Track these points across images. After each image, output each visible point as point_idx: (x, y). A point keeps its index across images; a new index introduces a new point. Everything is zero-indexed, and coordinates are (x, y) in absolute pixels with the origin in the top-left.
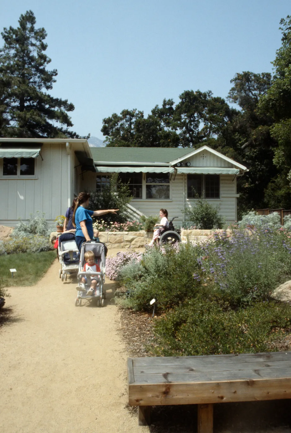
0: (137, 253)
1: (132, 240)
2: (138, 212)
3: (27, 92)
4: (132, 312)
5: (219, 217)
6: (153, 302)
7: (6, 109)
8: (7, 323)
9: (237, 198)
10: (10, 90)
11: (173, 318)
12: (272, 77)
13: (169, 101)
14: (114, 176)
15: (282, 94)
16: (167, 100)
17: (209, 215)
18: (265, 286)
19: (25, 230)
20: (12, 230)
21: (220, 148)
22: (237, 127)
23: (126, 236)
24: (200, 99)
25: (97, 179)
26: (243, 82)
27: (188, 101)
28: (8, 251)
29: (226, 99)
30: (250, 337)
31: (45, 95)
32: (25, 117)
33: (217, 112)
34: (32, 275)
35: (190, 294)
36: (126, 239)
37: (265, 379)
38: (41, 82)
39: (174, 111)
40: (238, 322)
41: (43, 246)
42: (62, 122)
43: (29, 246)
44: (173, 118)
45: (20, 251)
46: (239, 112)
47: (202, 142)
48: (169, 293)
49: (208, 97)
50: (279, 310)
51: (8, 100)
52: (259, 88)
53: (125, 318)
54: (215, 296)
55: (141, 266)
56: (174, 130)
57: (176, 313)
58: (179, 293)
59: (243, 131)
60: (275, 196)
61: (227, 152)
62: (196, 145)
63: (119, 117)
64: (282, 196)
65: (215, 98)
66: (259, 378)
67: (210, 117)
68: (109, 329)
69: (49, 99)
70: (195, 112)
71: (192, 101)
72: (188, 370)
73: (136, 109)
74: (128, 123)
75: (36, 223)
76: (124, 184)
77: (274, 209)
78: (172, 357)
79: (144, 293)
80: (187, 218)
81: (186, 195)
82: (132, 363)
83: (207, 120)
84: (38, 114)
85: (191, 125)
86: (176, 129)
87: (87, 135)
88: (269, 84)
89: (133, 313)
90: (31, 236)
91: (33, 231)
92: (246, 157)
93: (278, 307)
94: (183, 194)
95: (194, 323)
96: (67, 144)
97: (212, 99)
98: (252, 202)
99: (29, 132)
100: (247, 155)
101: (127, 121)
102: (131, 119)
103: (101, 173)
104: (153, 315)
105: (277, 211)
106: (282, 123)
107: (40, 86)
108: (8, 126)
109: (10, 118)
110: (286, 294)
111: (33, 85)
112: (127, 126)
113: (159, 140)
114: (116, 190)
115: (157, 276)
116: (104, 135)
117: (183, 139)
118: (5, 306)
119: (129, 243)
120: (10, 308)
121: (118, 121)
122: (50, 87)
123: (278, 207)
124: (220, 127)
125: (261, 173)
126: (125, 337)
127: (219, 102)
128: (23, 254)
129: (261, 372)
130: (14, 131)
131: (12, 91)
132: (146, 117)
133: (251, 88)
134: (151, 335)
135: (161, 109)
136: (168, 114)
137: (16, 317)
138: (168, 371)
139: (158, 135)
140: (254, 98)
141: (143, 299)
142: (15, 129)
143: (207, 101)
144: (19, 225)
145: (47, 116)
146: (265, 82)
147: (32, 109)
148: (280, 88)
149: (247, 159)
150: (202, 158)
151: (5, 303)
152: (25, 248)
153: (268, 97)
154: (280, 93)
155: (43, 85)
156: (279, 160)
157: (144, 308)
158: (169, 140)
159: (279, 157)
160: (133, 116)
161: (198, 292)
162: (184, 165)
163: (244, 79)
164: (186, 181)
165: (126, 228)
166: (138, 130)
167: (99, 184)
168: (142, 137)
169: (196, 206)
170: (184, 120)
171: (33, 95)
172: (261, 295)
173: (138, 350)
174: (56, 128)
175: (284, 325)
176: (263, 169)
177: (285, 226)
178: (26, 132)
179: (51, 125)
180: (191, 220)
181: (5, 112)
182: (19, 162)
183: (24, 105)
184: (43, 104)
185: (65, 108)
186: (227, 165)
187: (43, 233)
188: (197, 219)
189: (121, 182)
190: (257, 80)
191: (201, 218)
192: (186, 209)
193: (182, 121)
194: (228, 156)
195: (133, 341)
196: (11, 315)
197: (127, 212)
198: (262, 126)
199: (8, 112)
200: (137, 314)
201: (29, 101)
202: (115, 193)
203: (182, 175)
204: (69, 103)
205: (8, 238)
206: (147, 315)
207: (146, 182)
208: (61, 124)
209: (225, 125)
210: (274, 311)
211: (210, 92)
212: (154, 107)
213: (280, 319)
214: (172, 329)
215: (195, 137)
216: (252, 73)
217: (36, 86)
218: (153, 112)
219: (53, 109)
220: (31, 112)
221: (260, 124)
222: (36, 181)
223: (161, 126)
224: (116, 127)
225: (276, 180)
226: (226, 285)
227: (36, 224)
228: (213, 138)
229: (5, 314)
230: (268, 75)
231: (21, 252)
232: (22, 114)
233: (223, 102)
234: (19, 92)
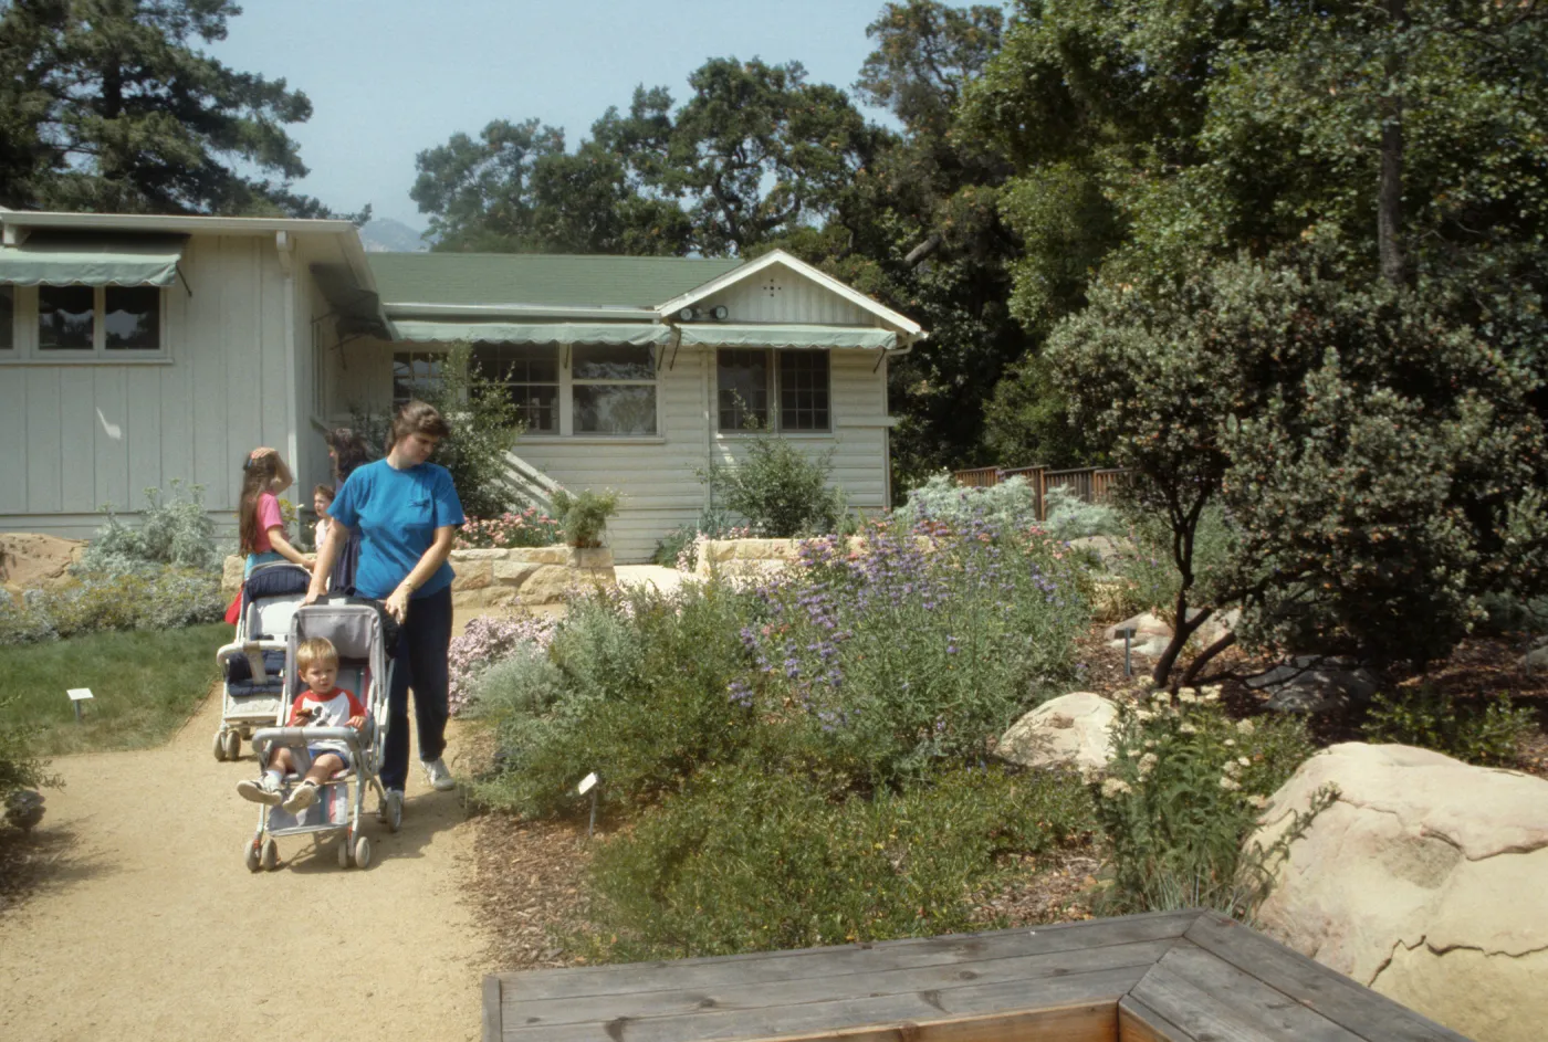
0: (538, 622)
1: (524, 575)
2: (543, 479)
3: (128, 44)
4: (517, 823)
5: (827, 495)
6: (588, 782)
7: (48, 105)
8: (53, 883)
9: (891, 431)
10: (60, 36)
11: (657, 836)
12: (1006, 22)
13: (656, 92)
14: (457, 354)
15: (1034, 77)
16: (648, 88)
17: (795, 488)
18: (973, 716)
19: (129, 549)
20: (78, 552)
21: (831, 260)
22: (889, 190)
23: (500, 562)
24: (763, 92)
25: (397, 365)
26: (910, 33)
27: (720, 98)
28: (62, 625)
29: (850, 93)
30: (915, 884)
31: (201, 61)
32: (125, 138)
33: (820, 138)
34: (153, 708)
35: (717, 751)
36: (503, 575)
37: (956, 1019)
38: (183, 13)
39: (671, 130)
40: (876, 835)
41: (196, 607)
42: (265, 162)
43: (143, 606)
44: (670, 153)
45: (108, 625)
46: (896, 139)
47: (772, 238)
48: (645, 751)
49: (787, 83)
50: (1018, 795)
51: (56, 73)
52: (960, 59)
53: (494, 845)
54: (802, 756)
55: (551, 666)
56: (672, 196)
57: (668, 817)
58: (679, 749)
59: (909, 204)
60: (1019, 425)
61: (857, 275)
62: (751, 249)
63: (476, 147)
64: (1042, 425)
65: (814, 89)
66: (937, 1018)
67: (797, 153)
68: (435, 885)
69: (214, 74)
70: (744, 133)
71: (734, 97)
72: (696, 1005)
73: (537, 121)
74: (510, 169)
75: (171, 522)
76: (492, 380)
77: (1017, 465)
78: (640, 965)
79: (557, 753)
80: (718, 499)
81: (715, 422)
82: (497, 992)
83: (788, 165)
84: (176, 130)
85: (732, 178)
86: (679, 194)
87: (359, 210)
88: (997, 46)
89: (520, 825)
90: (150, 569)
91: (159, 553)
92: (922, 292)
93: (1015, 783)
94: (702, 415)
95: (729, 849)
96: (281, 238)
97: (806, 92)
98: (943, 445)
99: (140, 196)
100: (925, 287)
101: (504, 162)
102: (520, 156)
103: (409, 342)
104: (591, 829)
105: (1024, 472)
106: (1038, 178)
107: (178, 27)
108: (58, 171)
109: (65, 140)
110: (1047, 745)
111: (151, 22)
112: (504, 177)
113: (621, 229)
114: (464, 402)
115: (602, 697)
116: (423, 209)
117: (705, 229)
118: (46, 823)
119: (513, 588)
120: (67, 830)
121: (474, 161)
122: (217, 32)
123: (1028, 461)
124: (832, 188)
125: (972, 347)
126: (488, 910)
127: (829, 103)
128: (119, 635)
129: (943, 1000)
130: (84, 193)
131: (72, 41)
132: (572, 148)
133: (935, 56)
134: (582, 899)
135: (626, 122)
136: (652, 141)
137: (88, 859)
138: (624, 1012)
139: (618, 212)
140: (947, 92)
141: (554, 775)
142: (85, 181)
143: (788, 97)
144: (104, 531)
145: (208, 135)
146: (982, 40)
147: (150, 110)
148: (1028, 58)
149: (925, 299)
150: (769, 291)
151: (43, 810)
152: (130, 614)
153: (988, 88)
154: (1028, 73)
155: (192, 24)
156: (1028, 303)
157: (558, 807)
158: (655, 231)
159: (1029, 293)
160: (526, 144)
161: (745, 744)
162: (704, 317)
163: (913, 26)
164: (714, 372)
165: (500, 536)
166: (545, 195)
167: (403, 382)
168: (561, 221)
169: (748, 459)
170: (706, 161)
171: (154, 59)
172: (958, 748)
173: (534, 953)
174: (242, 182)
175: (1034, 845)
176: (978, 335)
177: (1051, 524)
178: (130, 194)
179: (225, 170)
180: (732, 506)
181: (46, 118)
182: (100, 300)
183: (119, 94)
184: (192, 93)
185: (275, 108)
186: (852, 319)
187: (198, 559)
188: (754, 503)
189: (483, 374)
190: (957, 32)
191: (767, 499)
192: (714, 469)
193: (701, 164)
194: (858, 289)
195: (518, 923)
196: (70, 855)
197: (506, 479)
198: (971, 186)
199: (57, 121)
200: (534, 828)
201: (139, 79)
202: (461, 416)
203: (700, 352)
204: (290, 90)
205: (66, 578)
206: (568, 832)
207: (575, 376)
208: (260, 168)
209: (849, 181)
210: (1001, 800)
211: (798, 66)
212: (601, 115)
213: (1023, 824)
214: (653, 875)
215: (745, 223)
216: (939, 6)
217: (162, 28)
218: (600, 130)
219: (229, 112)
220: (146, 122)
221: (968, 181)
222: (164, 369)
223: (627, 183)
224: (466, 183)
225: (1021, 372)
226: (842, 716)
227: (168, 525)
228: (809, 228)
229: (46, 851)
230: (993, 15)
231: (113, 627)
232: (112, 126)
233: (841, 102)
234: (98, 44)
